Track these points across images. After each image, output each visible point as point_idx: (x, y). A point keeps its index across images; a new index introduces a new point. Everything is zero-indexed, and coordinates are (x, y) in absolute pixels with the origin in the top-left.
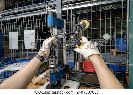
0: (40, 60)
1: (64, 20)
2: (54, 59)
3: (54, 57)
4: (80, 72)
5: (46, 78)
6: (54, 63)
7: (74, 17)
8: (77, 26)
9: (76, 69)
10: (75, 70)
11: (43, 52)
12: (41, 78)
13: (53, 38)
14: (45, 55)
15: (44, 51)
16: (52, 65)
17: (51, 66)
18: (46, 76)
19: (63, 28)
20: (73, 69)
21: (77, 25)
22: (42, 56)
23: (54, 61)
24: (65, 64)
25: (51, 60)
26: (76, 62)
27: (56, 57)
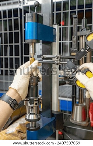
0: (11, 106)
1: (56, 27)
2: (36, 104)
3: (36, 101)
4: (83, 127)
5: (20, 135)
6: (34, 111)
7: (75, 18)
8: (80, 36)
9: (76, 120)
10: (73, 122)
11: (16, 91)
12: (9, 134)
13: (35, 63)
14: (20, 97)
15: (18, 90)
16: (31, 114)
17: (29, 117)
18: (19, 132)
19: (53, 43)
20: (70, 120)
21: (79, 34)
22: (15, 100)
23: (35, 108)
24: (55, 110)
25: (30, 105)
26: (76, 106)
27: (39, 100)
